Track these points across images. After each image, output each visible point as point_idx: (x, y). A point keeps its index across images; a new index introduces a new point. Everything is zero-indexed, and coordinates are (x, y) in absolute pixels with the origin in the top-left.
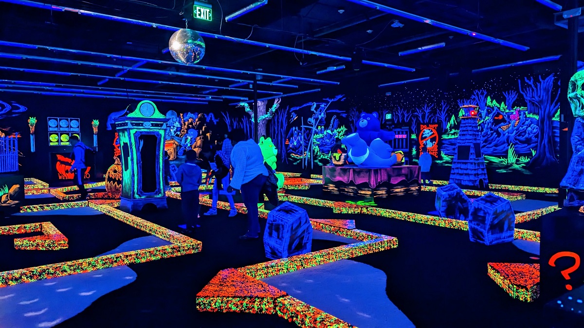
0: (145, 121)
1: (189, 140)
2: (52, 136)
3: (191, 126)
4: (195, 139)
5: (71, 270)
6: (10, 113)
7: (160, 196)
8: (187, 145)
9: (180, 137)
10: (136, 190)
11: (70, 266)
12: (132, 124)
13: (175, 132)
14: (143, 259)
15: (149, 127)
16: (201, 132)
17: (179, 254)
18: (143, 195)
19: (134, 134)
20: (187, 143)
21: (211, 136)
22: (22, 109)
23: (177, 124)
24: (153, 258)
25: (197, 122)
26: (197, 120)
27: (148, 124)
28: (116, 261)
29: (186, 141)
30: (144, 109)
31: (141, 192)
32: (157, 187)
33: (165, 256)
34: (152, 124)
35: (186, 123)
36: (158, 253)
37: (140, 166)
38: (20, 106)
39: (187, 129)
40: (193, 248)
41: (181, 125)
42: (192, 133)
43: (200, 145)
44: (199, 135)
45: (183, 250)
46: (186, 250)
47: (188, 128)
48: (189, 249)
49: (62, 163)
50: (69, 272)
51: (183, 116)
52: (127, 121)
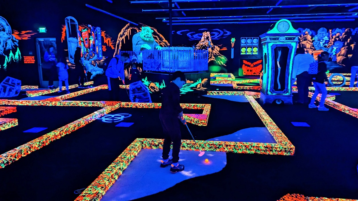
0: (281, 36)
1: (334, 50)
2: (242, 49)
3: (337, 39)
4: (340, 49)
5: (188, 147)
6: (223, 36)
7: (287, 94)
8: (332, 54)
9: (327, 48)
10: (269, 89)
11: (188, 144)
12: (270, 39)
13: (324, 44)
14: (240, 150)
15: (283, 41)
16: (346, 44)
17: (271, 153)
18: (275, 92)
19: (271, 46)
20: (332, 52)
21: (355, 46)
22: (229, 33)
23: (326, 38)
24: (248, 152)
25: (343, 36)
26: (343, 34)
27: (282, 38)
28: (218, 148)
29: (332, 51)
30: (281, 27)
31: (273, 90)
32: (286, 88)
33: (259, 152)
34: (286, 38)
35: (334, 37)
36: (252, 148)
37: (274, 71)
38: (228, 32)
39: (334, 42)
40: (285, 151)
41: (329, 38)
42: (338, 44)
43: (344, 54)
44: (344, 46)
45: (276, 151)
46: (278, 151)
47: (335, 40)
48: (281, 151)
49: (246, 65)
50: (187, 148)
51: (331, 31)
52: (266, 37)
